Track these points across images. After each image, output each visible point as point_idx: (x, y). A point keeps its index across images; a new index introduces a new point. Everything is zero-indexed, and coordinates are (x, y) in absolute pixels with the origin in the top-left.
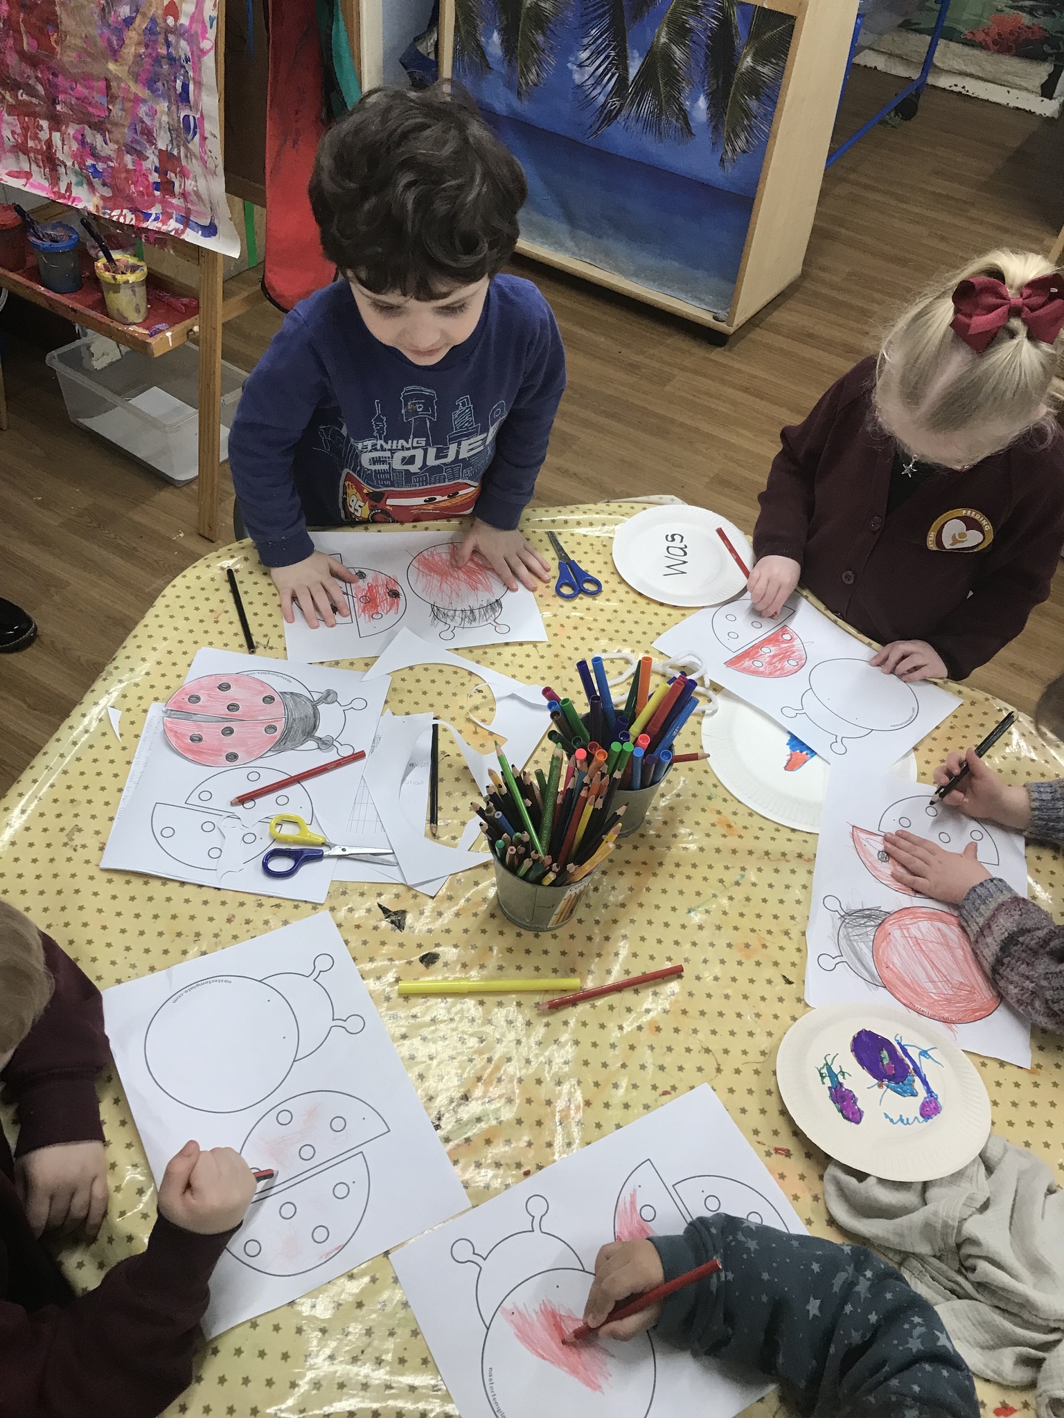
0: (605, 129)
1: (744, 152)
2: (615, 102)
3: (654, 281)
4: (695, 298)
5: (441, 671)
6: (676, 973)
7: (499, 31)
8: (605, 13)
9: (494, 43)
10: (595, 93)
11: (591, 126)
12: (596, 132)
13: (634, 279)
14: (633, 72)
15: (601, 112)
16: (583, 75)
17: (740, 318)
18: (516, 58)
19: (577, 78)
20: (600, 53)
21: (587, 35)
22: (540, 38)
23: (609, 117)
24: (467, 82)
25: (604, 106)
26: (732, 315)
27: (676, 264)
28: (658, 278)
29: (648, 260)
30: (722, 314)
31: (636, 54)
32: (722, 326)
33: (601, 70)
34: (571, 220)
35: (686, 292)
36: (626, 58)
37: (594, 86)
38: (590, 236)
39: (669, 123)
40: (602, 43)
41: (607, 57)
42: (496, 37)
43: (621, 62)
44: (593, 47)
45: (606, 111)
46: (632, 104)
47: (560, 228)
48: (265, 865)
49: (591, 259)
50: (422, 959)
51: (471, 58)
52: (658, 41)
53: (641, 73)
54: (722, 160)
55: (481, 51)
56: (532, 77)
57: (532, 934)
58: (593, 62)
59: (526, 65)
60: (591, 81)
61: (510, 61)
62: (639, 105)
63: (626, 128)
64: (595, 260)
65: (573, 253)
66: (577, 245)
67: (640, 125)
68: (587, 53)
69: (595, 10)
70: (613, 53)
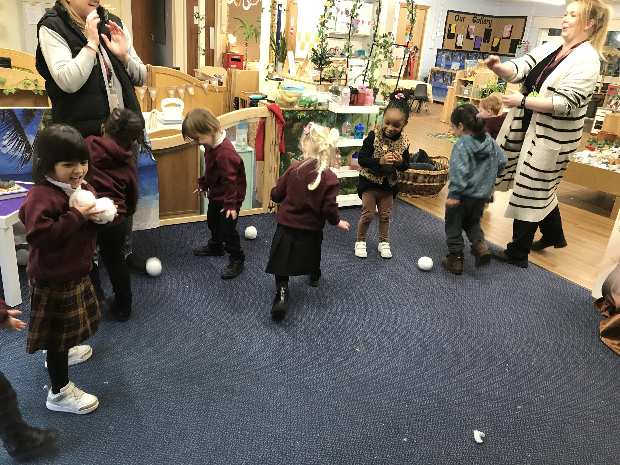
0: (25, 166)
2: (28, 155)
8: (11, 126)
10: (15, 154)
11: (18, 167)
12: (21, 168)
15: (22, 160)
16: (7, 149)
19: (4, 151)
20: (13, 140)
21: (5, 135)
23: (26, 160)
25: (22, 157)
31: (31, 136)
33: (16, 145)
36: (27, 138)
37: (15, 151)
40: (14, 136)
41: (18, 140)
43: (25, 139)
44: (10, 138)
52: (41, 129)
58: (11, 143)
60: (13, 150)
68: (7, 141)
69: (6, 126)
70: (20, 138)
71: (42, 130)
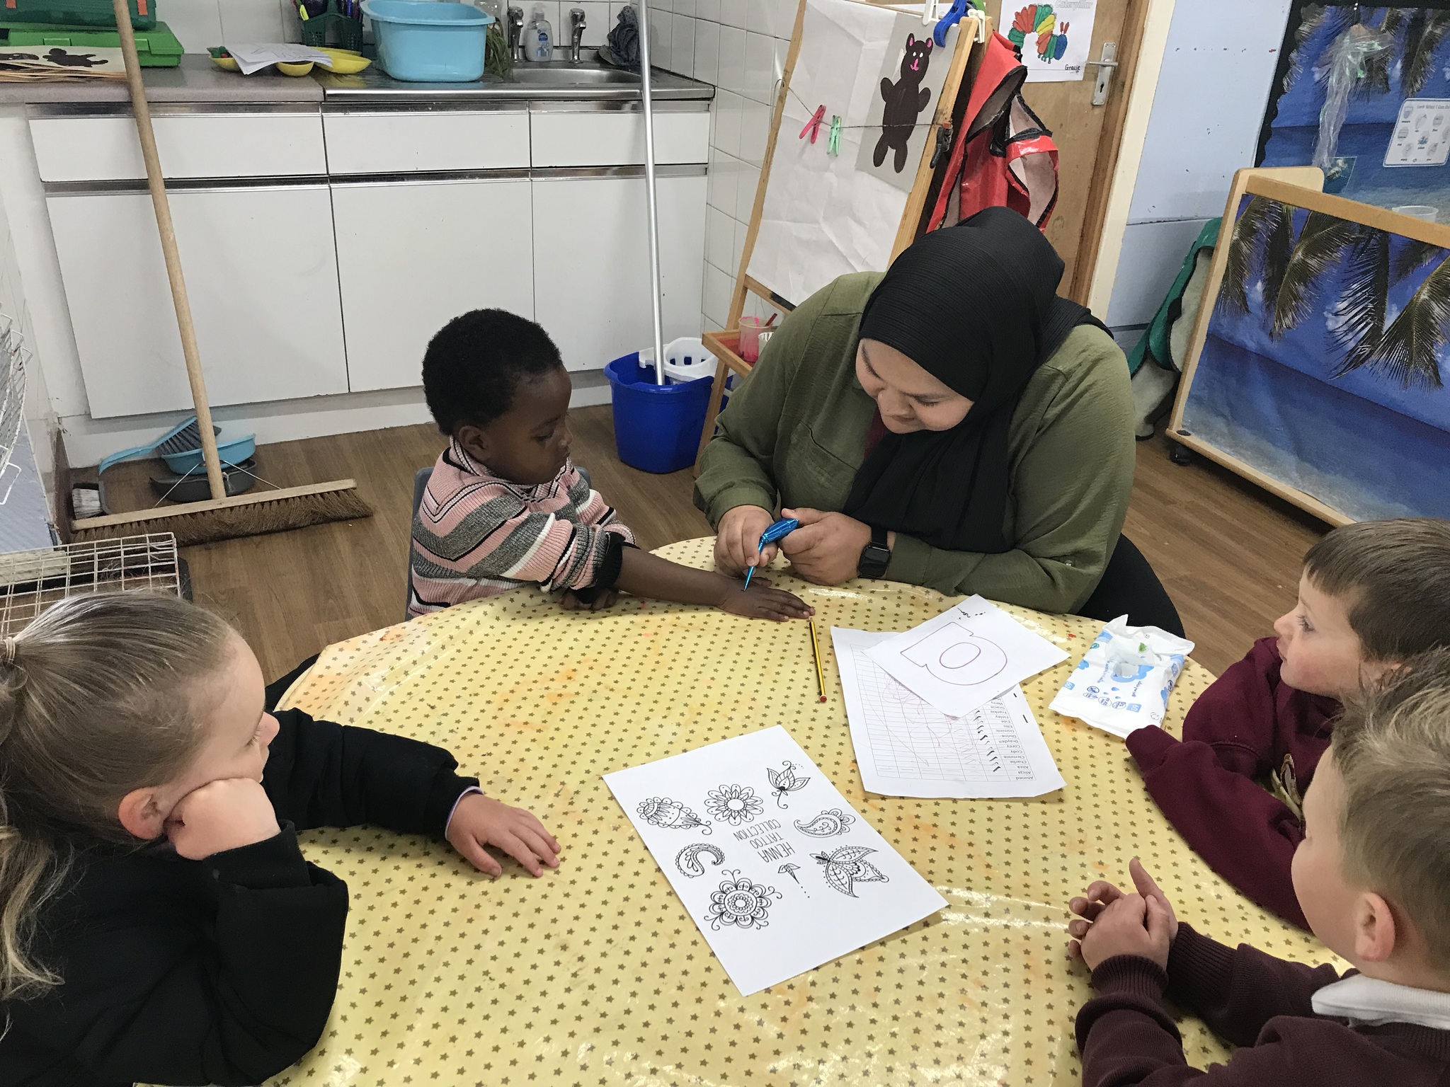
0: (1350, 372)
2: (1365, 349)
7: (1263, 281)
8: (1368, 271)
9: (1257, 290)
10: (1345, 339)
11: (1336, 368)
12: (1340, 373)
14: (1388, 323)
15: (1350, 356)
16: (1337, 322)
18: (1275, 305)
19: (1331, 325)
20: (1357, 305)
21: (1347, 289)
22: (1302, 289)
23: (1355, 360)
24: (1224, 321)
25: (1353, 350)
31: (1395, 308)
33: (1356, 319)
36: (1383, 310)
37: (1346, 333)
38: (1316, 470)
39: (1417, 372)
40: (1361, 296)
41: (1364, 308)
42: (1259, 286)
43: (1379, 313)
44: (1351, 299)
45: (1354, 356)
46: (1383, 351)
51: (1232, 302)
52: (1418, 297)
53: (1395, 325)
55: (1244, 297)
56: (1287, 321)
58: (1349, 312)
59: (1283, 310)
60: (1345, 328)
61: (1268, 307)
62: (1390, 352)
63: (1373, 372)
67: (1388, 371)
68: (1345, 304)
69: (1359, 268)
70: (1371, 306)
71: (1420, 301)
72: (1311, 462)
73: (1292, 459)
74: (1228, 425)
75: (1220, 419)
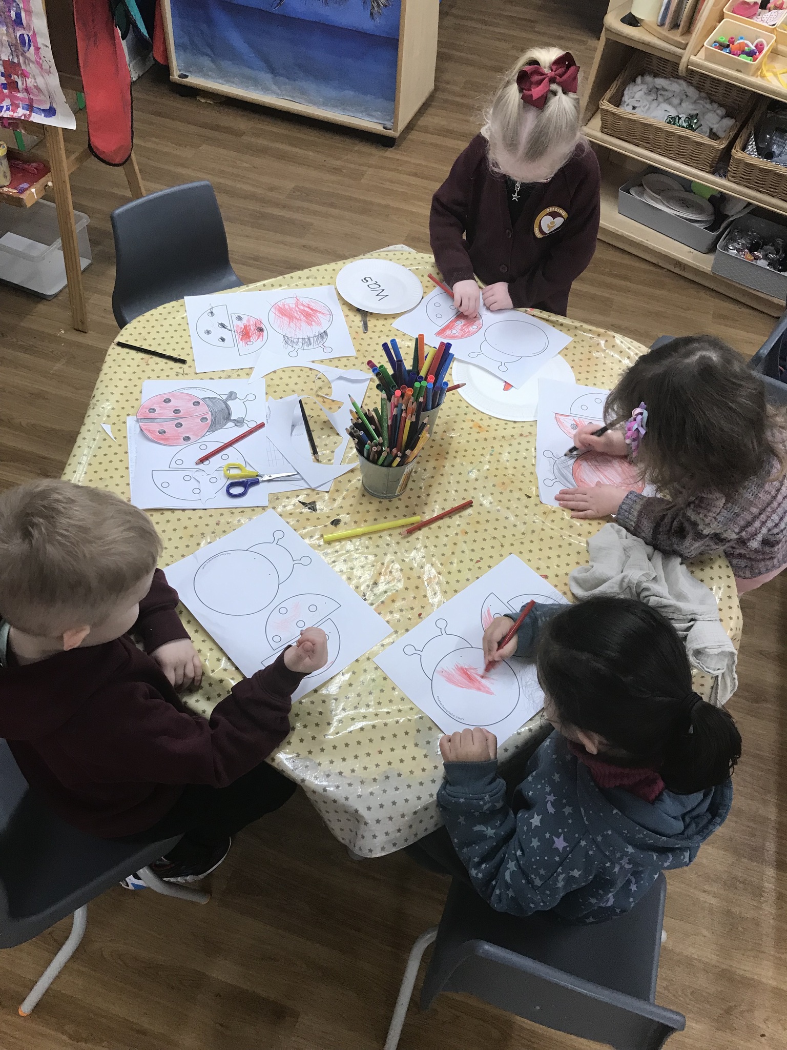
1: (386, 6)
3: (336, 107)
4: (369, 115)
5: (293, 371)
6: (469, 504)
12: (280, 3)
13: (324, 108)
17: (401, 126)
26: (395, 124)
27: (352, 93)
28: (341, 104)
29: (332, 93)
30: (389, 124)
32: (391, 133)
34: (273, 71)
35: (361, 112)
38: (288, 81)
47: (267, 77)
48: (228, 492)
49: (290, 96)
50: (332, 523)
54: (371, 14)
57: (387, 501)
64: (293, 97)
65: (278, 94)
66: (279, 88)
72: (281, 75)
73: (269, 76)
74: (213, 61)
75: (206, 58)
